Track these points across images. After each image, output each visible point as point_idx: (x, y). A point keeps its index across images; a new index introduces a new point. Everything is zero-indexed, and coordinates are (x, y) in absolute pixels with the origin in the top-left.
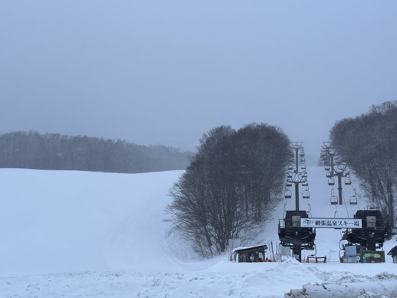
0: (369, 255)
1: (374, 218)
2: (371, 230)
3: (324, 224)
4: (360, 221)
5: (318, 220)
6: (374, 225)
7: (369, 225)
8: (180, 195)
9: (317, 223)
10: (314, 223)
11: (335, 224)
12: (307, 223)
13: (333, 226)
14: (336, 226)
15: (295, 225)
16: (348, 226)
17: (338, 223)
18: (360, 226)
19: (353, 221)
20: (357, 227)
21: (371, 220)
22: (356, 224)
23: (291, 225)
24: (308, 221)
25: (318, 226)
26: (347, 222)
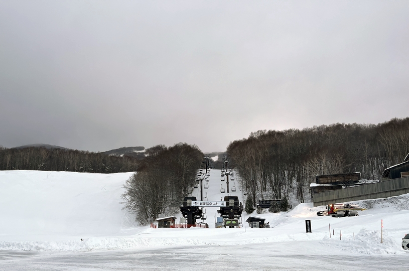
0: (230, 222)
1: (233, 200)
2: (231, 207)
3: (204, 204)
4: (225, 202)
5: (201, 202)
6: (233, 205)
7: (230, 205)
8: (130, 187)
10: (199, 204)
11: (211, 204)
15: (188, 205)
16: (219, 205)
18: (225, 206)
19: (221, 203)
20: (223, 206)
21: (231, 201)
22: (223, 204)
23: (186, 205)
24: (196, 203)
25: (201, 206)
26: (218, 203)
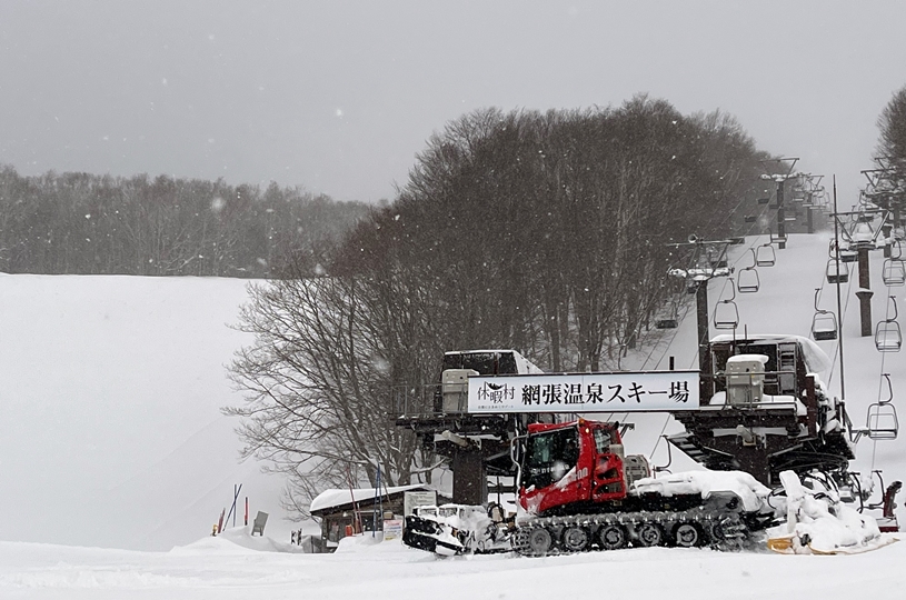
3: (553, 398)
4: (694, 384)
5: (533, 382)
9: (528, 396)
10: (519, 394)
11: (595, 397)
12: (493, 397)
13: (589, 406)
15: (450, 406)
16: (647, 401)
17: (607, 394)
18: (693, 403)
19: (665, 383)
20: (681, 406)
22: (677, 392)
24: (494, 387)
25: (533, 407)
26: (647, 383)
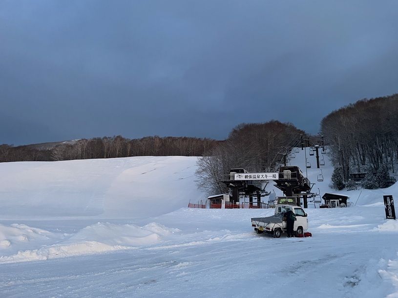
0: (284, 200)
1: (289, 172)
3: (251, 177)
4: (277, 174)
5: (247, 175)
6: (289, 177)
10: (244, 177)
12: (239, 177)
13: (257, 179)
14: (259, 179)
16: (268, 178)
17: (261, 177)
18: (277, 178)
20: (275, 179)
22: (274, 176)
23: (229, 179)
24: (240, 175)
25: (247, 179)
